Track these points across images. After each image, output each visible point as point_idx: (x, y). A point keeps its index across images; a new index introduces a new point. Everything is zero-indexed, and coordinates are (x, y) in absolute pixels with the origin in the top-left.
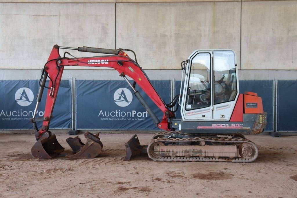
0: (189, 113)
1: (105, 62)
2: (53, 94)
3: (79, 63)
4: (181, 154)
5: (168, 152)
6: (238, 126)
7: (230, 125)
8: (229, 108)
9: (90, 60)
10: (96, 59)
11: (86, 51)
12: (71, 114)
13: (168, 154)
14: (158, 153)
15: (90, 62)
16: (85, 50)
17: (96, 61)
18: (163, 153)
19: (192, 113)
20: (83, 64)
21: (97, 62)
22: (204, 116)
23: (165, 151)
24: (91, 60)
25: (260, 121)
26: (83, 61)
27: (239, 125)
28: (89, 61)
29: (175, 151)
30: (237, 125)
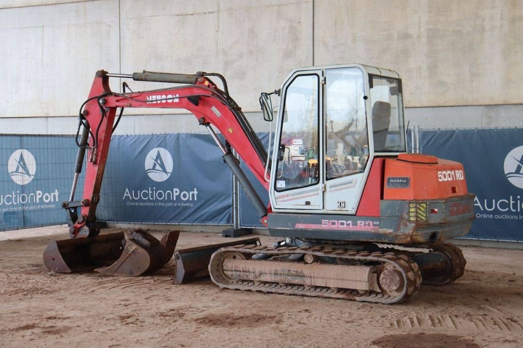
1: (173, 98)
2: (94, 158)
3: (134, 103)
6: (369, 225)
7: (355, 224)
8: (354, 187)
14: (230, 273)
15: (151, 99)
16: (144, 77)
17: (159, 97)
19: (288, 196)
20: (140, 103)
21: (161, 100)
22: (308, 203)
23: (242, 270)
24: (152, 95)
25: (410, 216)
26: (140, 98)
27: (371, 223)
28: (149, 98)
29: (257, 272)
30: (367, 223)
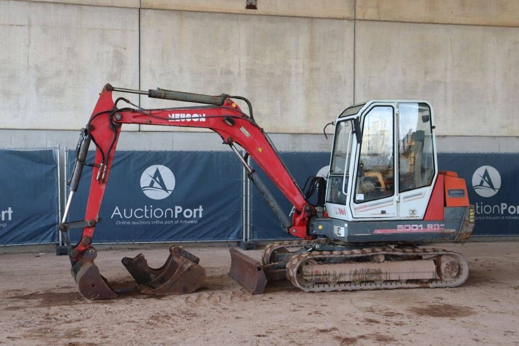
0: (361, 208)
1: (199, 118)
2: (103, 176)
3: (153, 120)
4: (347, 279)
5: (326, 275)
6: (436, 227)
7: (425, 227)
8: (423, 197)
9: (173, 115)
10: (183, 113)
11: (164, 98)
12: (57, 216)
13: (327, 279)
14: (309, 278)
15: (173, 117)
16: (163, 95)
17: (183, 116)
18: (318, 277)
19: (365, 206)
20: (160, 121)
21: (185, 118)
22: (383, 212)
23: (322, 274)
24: (175, 114)
25: (470, 219)
26: (160, 115)
27: (438, 225)
28: (171, 116)
29: (338, 274)
30: (435, 225)
